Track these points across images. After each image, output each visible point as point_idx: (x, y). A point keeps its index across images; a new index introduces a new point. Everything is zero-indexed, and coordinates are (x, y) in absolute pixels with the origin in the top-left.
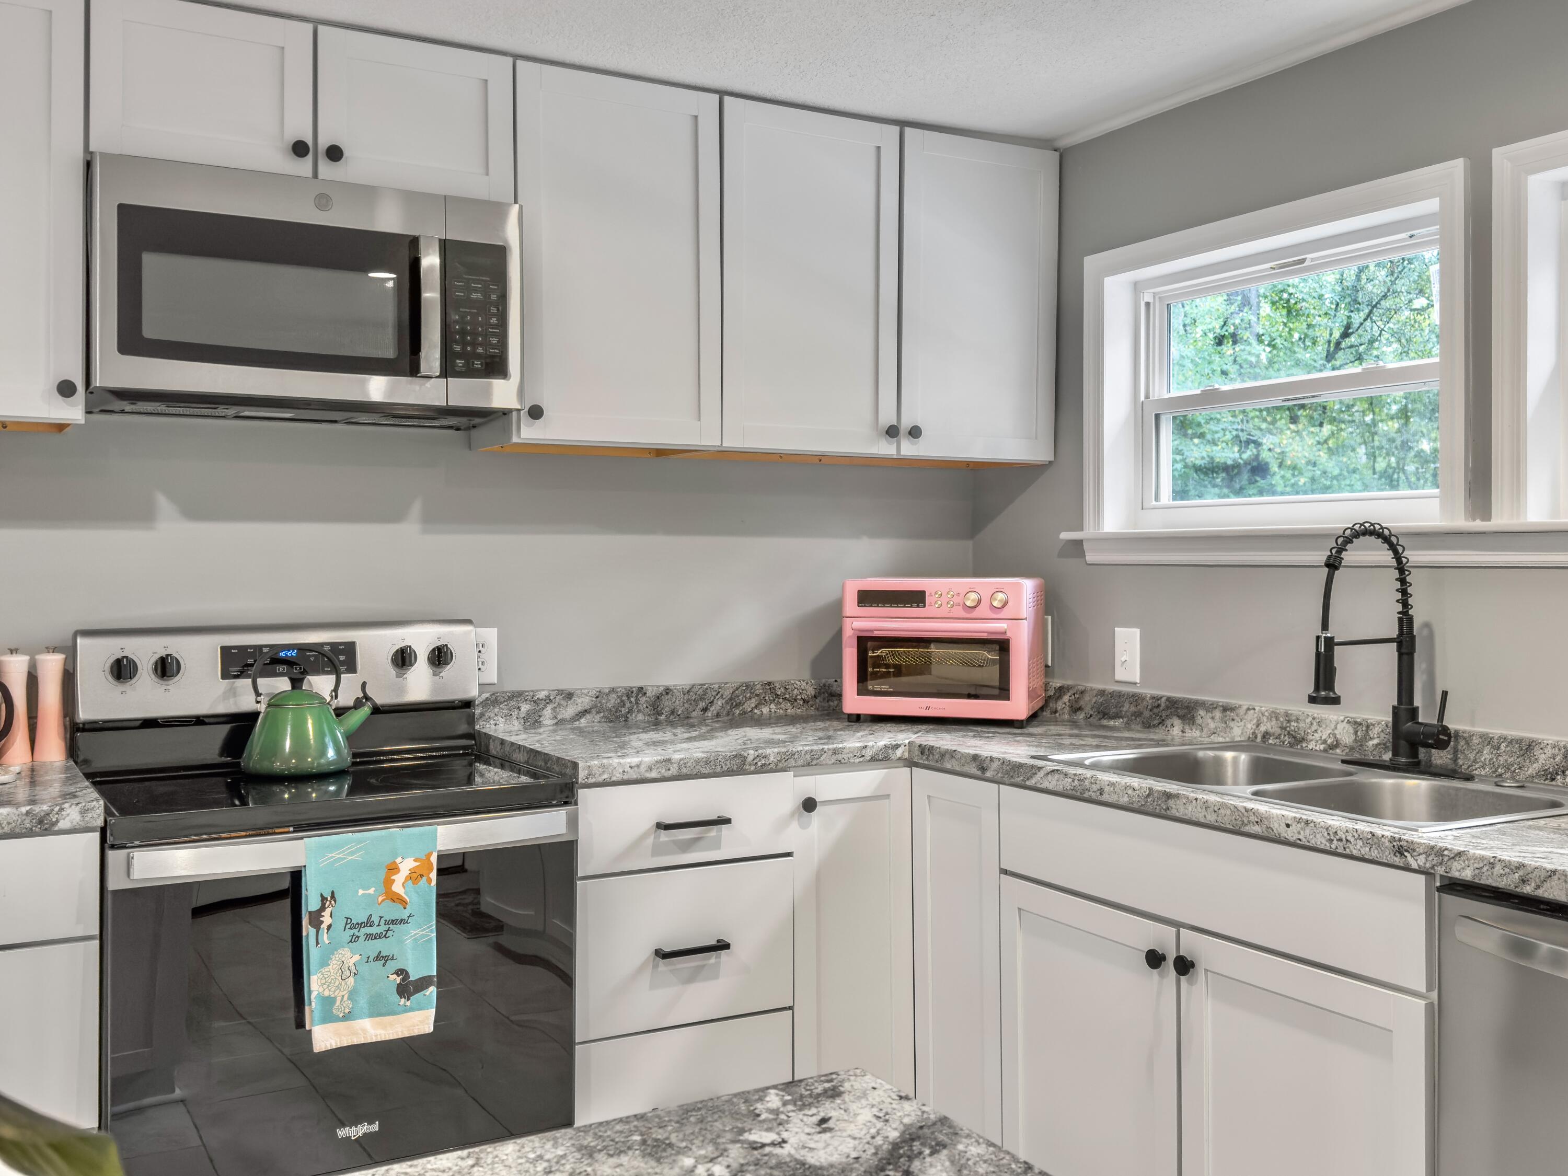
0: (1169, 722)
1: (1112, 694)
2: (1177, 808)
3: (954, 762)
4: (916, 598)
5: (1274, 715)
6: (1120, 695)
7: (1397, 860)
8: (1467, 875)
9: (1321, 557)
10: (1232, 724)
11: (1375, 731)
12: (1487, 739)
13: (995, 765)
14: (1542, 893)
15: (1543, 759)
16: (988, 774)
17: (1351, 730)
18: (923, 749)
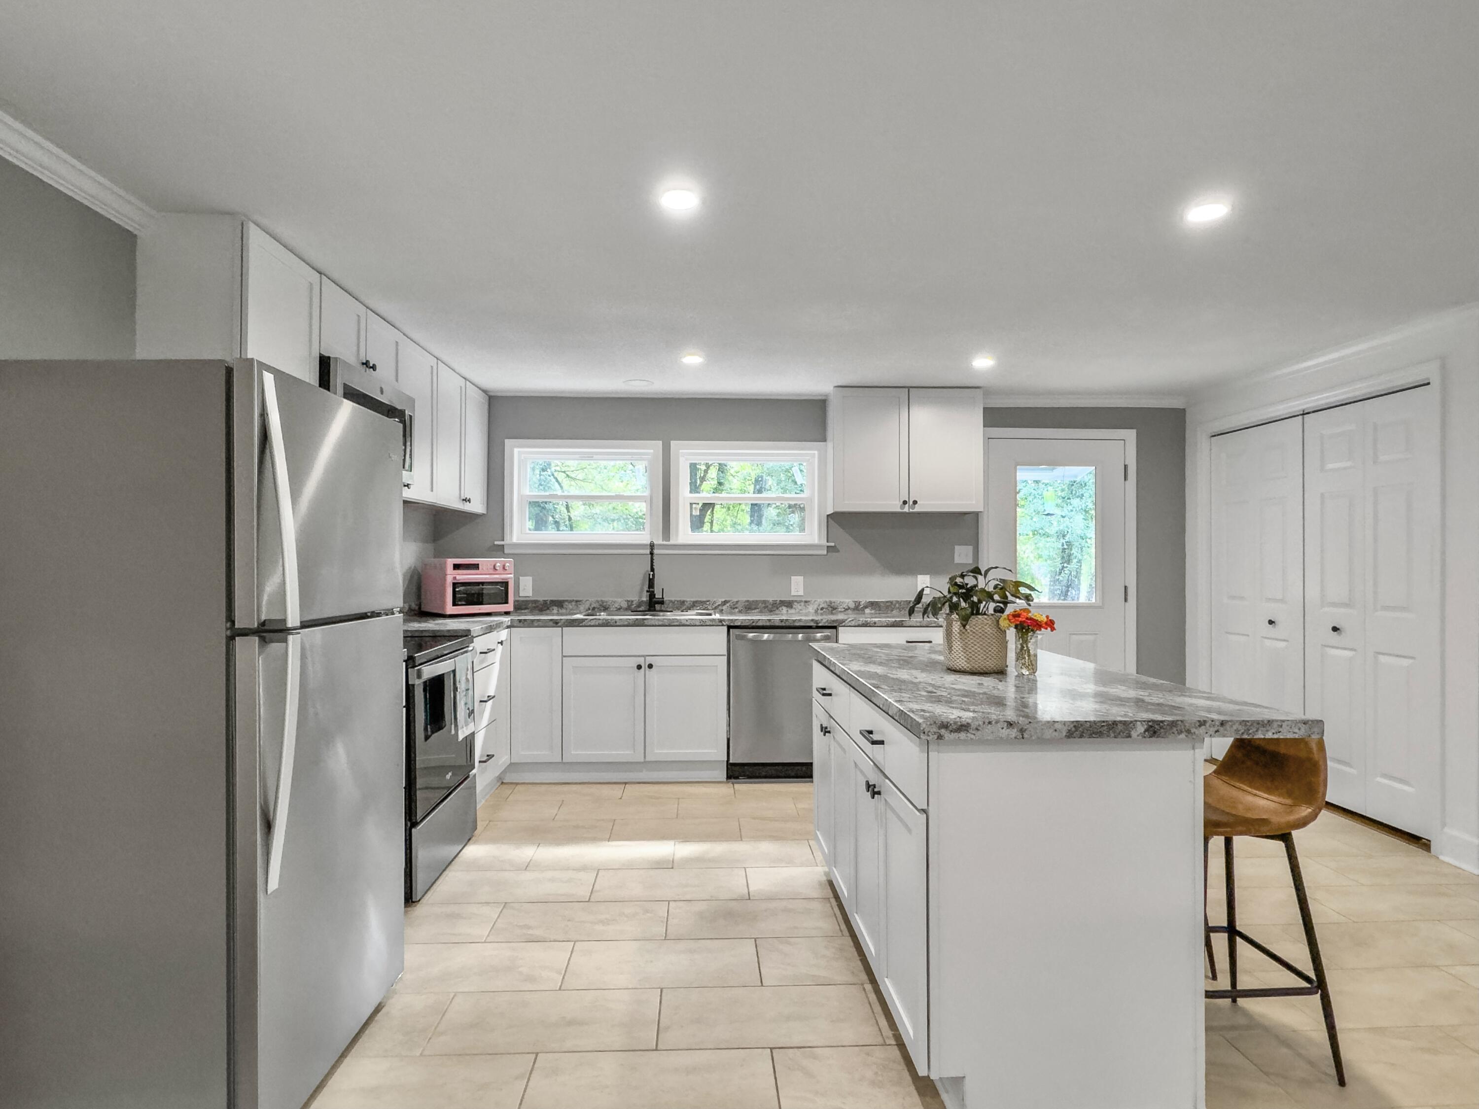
0: (551, 608)
1: (523, 601)
2: (646, 622)
3: (540, 623)
4: (476, 566)
5: (598, 601)
6: (527, 601)
7: (720, 624)
8: (739, 624)
9: (648, 552)
10: (579, 606)
11: (634, 603)
12: (671, 601)
13: (562, 621)
14: (757, 624)
15: (687, 604)
16: (559, 624)
17: (626, 603)
18: (520, 621)
